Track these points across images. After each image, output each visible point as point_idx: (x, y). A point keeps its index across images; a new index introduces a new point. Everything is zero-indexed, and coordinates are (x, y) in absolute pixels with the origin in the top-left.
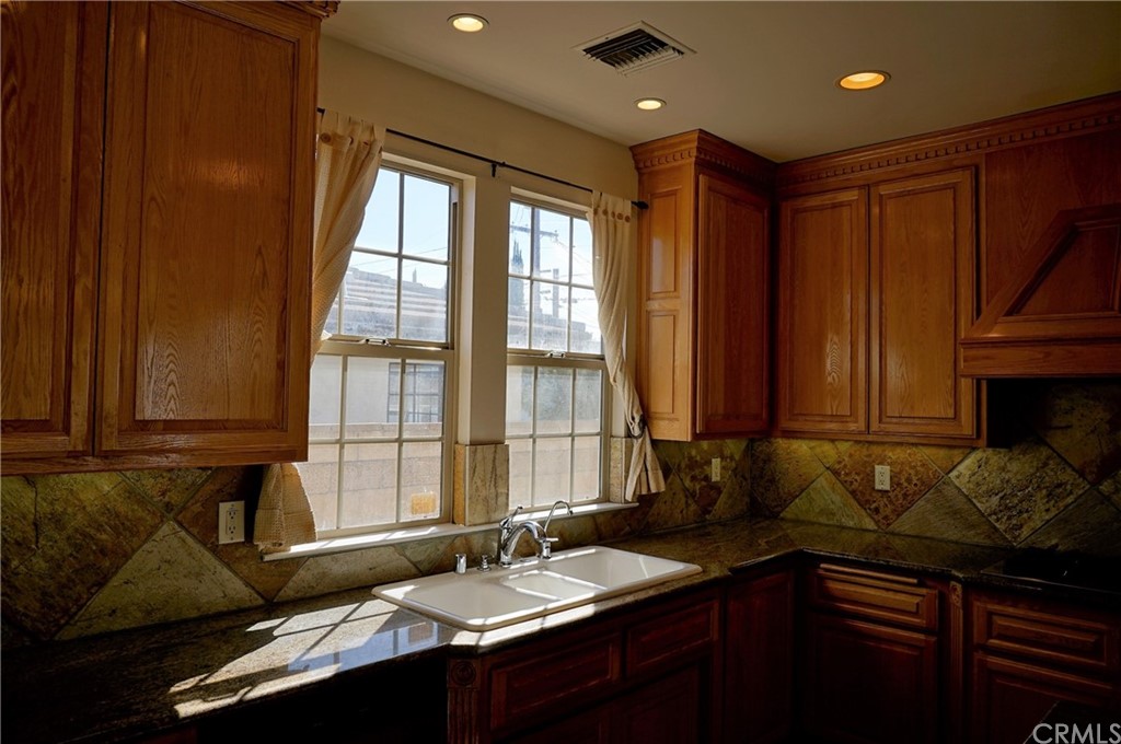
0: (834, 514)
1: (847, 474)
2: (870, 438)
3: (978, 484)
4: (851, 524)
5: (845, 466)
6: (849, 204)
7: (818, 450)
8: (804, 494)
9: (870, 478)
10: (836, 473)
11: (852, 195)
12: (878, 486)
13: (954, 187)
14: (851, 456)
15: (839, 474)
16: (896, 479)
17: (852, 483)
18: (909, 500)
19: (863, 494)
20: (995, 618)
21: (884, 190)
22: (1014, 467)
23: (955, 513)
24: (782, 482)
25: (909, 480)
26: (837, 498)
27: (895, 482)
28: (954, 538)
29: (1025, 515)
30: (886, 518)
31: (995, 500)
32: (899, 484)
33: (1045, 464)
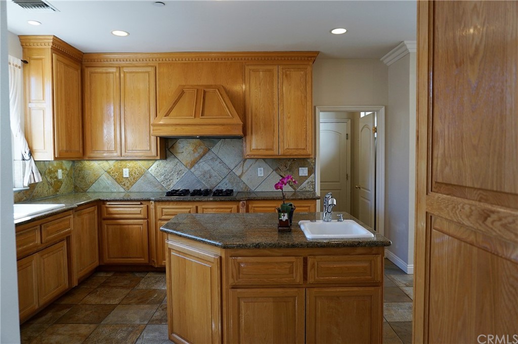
0: (109, 188)
1: (113, 173)
2: (122, 158)
3: (157, 172)
4: (115, 191)
5: (112, 170)
6: (113, 73)
7: (102, 165)
8: (97, 182)
9: (122, 173)
10: (109, 173)
11: (113, 70)
12: (124, 176)
13: (148, 72)
14: (114, 166)
15: (110, 173)
16: (130, 173)
17: (115, 176)
18: (135, 180)
19: (119, 180)
20: (163, 210)
21: (126, 70)
22: (168, 166)
23: (151, 182)
24: (87, 178)
25: (135, 173)
26: (109, 182)
27: (130, 174)
28: (151, 191)
29: (171, 181)
30: (128, 187)
31: (163, 177)
32: (132, 175)
33: (177, 164)
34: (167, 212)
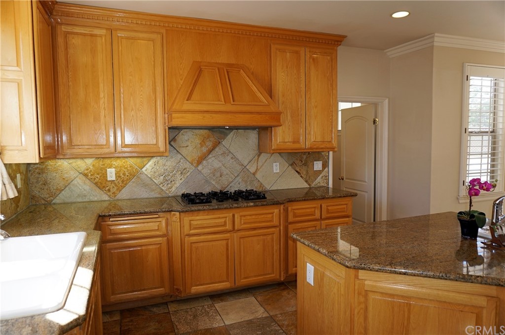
0: (85, 196)
1: (92, 175)
2: (116, 155)
3: (155, 172)
4: (96, 199)
5: (91, 171)
6: (101, 36)
7: (74, 164)
8: (67, 188)
9: (105, 175)
10: (86, 175)
11: (103, 32)
12: (109, 179)
13: (153, 40)
14: (93, 165)
15: (88, 176)
16: (118, 174)
17: (95, 179)
18: (124, 183)
19: (101, 183)
22: (168, 163)
23: (145, 185)
24: (52, 184)
25: (124, 174)
26: (87, 188)
27: (118, 175)
28: (146, 196)
29: (173, 182)
30: (114, 193)
31: (162, 178)
32: (120, 177)
33: (180, 161)
34: (196, 225)
